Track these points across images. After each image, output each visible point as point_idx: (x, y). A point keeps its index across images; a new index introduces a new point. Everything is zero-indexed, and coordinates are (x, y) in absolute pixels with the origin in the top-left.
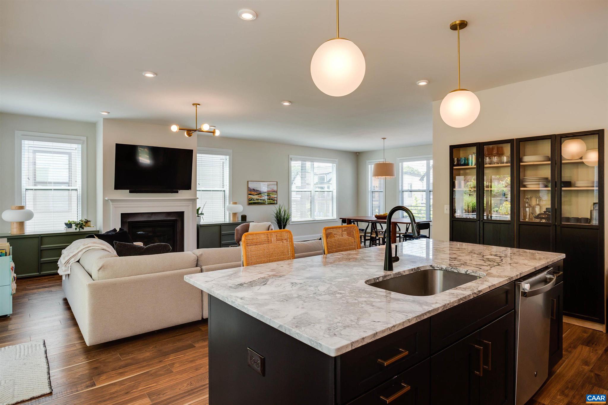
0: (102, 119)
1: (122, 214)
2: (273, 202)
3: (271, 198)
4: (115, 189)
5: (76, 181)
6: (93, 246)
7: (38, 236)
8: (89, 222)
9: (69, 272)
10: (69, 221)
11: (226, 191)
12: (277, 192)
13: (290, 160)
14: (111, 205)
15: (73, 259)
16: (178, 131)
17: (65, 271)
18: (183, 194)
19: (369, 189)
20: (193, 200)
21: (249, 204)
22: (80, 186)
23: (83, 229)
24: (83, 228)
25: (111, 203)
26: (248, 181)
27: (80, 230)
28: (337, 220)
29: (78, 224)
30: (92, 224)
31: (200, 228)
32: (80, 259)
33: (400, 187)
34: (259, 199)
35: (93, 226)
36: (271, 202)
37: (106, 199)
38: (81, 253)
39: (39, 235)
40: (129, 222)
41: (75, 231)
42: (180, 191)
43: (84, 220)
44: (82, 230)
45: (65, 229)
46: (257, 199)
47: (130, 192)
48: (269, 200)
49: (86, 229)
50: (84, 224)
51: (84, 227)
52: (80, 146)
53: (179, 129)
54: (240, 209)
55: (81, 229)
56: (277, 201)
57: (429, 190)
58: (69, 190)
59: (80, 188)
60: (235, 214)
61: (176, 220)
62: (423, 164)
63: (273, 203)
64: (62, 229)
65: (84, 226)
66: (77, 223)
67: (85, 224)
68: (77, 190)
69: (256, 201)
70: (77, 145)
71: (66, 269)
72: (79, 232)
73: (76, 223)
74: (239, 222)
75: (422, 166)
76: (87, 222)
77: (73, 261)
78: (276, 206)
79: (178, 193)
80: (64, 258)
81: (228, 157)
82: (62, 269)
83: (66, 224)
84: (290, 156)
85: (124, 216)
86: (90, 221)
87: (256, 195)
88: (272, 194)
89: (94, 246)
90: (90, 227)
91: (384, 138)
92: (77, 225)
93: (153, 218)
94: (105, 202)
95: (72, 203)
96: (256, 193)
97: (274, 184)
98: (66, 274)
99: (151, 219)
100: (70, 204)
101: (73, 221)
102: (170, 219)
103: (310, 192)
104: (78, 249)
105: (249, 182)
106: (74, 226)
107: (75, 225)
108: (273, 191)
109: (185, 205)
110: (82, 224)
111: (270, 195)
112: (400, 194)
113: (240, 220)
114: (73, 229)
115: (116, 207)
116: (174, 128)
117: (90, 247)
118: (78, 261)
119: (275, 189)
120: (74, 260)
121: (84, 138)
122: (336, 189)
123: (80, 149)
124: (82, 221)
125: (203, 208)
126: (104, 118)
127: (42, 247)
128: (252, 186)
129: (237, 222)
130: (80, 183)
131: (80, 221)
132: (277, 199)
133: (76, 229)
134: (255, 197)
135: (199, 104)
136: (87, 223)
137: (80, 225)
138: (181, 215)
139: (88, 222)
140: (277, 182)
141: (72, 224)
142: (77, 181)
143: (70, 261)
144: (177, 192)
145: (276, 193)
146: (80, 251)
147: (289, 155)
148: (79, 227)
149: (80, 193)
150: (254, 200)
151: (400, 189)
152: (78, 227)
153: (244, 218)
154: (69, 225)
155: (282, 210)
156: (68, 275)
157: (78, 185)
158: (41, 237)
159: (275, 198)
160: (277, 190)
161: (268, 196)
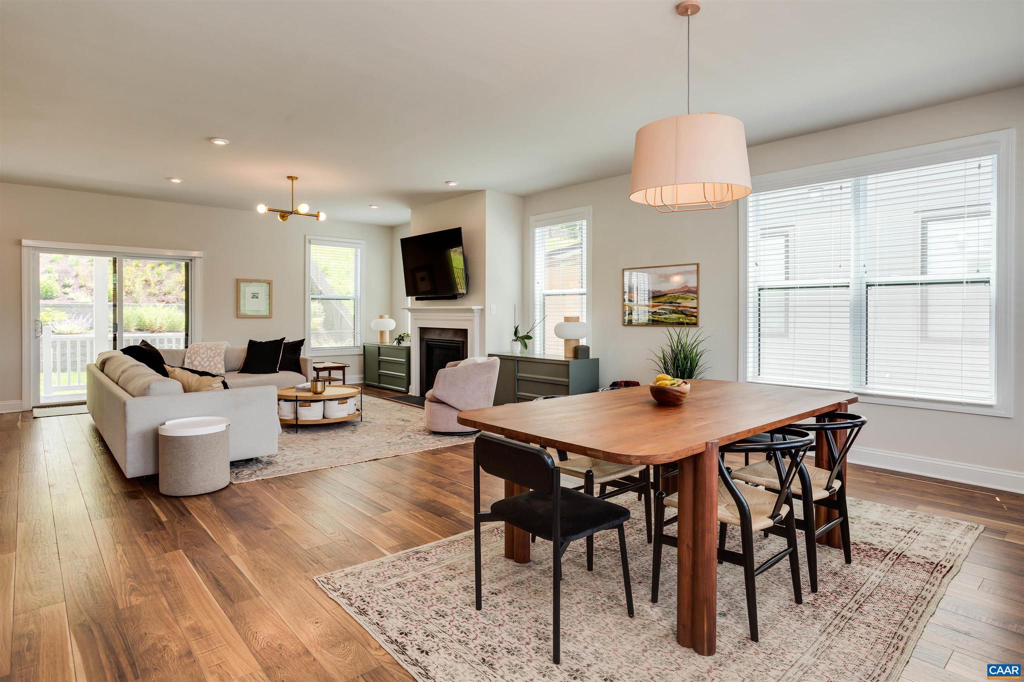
1: (420, 328)
2: (685, 319)
3: (679, 309)
12: (697, 294)
14: (411, 317)
25: (410, 314)
36: (681, 320)
40: (426, 339)
47: (417, 299)
48: (675, 313)
56: (697, 317)
61: (462, 342)
63: (687, 324)
79: (457, 298)
81: (584, 222)
85: (422, 331)
88: (682, 298)
93: (443, 337)
97: (688, 273)
105: (625, 271)
108: (687, 289)
109: (467, 318)
111: (678, 301)
115: (414, 319)
119: (692, 284)
132: (697, 312)
135: (296, 178)
138: (466, 334)
140: (698, 266)
145: (695, 296)
153: (581, 352)
159: (691, 308)
160: (697, 288)
161: (671, 303)
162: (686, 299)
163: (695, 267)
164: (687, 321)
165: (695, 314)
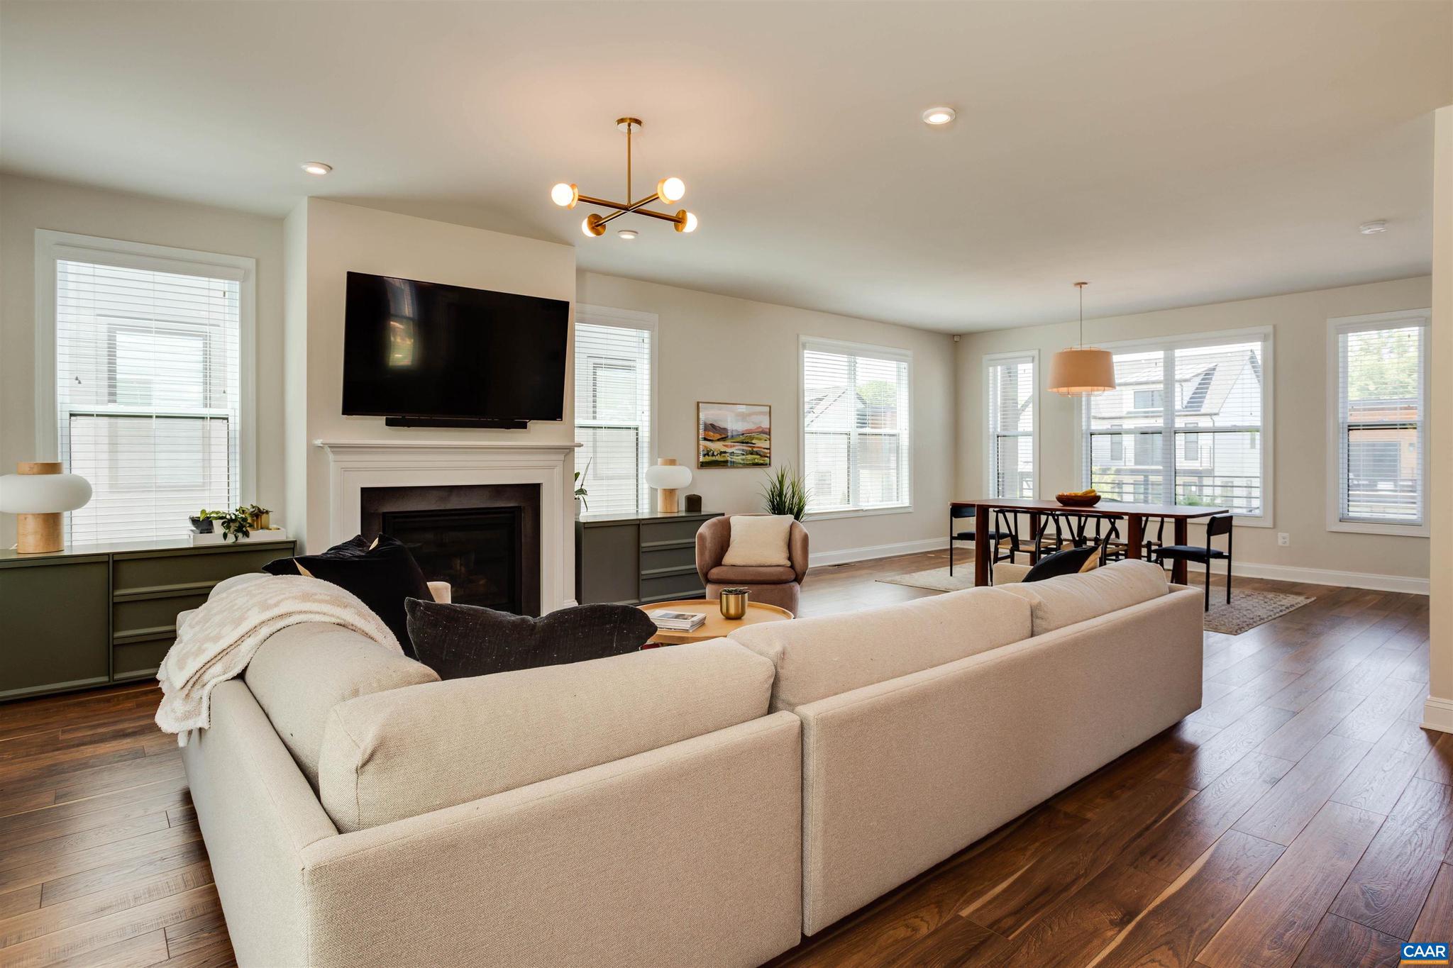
0: (305, 200)
1: (363, 490)
2: (760, 460)
3: (755, 449)
4: (344, 413)
5: (224, 392)
6: (300, 612)
7: (106, 559)
8: (264, 516)
9: (202, 722)
10: (203, 512)
11: (640, 429)
12: (770, 435)
13: (799, 347)
14: (332, 464)
15: (218, 668)
16: (574, 204)
17: (187, 716)
18: (540, 433)
19: (991, 430)
20: (568, 451)
21: (701, 466)
22: (237, 406)
23: (248, 536)
24: (246, 534)
25: (331, 457)
26: (698, 403)
27: (236, 538)
28: (910, 510)
29: (231, 520)
30: (272, 519)
31: (583, 532)
32: (247, 667)
33: (1084, 424)
34: (725, 452)
35: (275, 526)
36: (756, 461)
37: (318, 442)
38: (250, 642)
39: (108, 554)
40: (384, 514)
41: (221, 542)
42: (532, 424)
43: (249, 507)
44: (243, 540)
45: (192, 537)
46: (721, 453)
47: (389, 423)
48: (752, 454)
49: (257, 536)
50: (249, 521)
51: (248, 529)
52: (236, 286)
53: (580, 200)
54: (685, 477)
55: (240, 535)
56: (770, 458)
57: (1173, 430)
58: (203, 418)
59: (238, 413)
60: (670, 493)
61: (519, 508)
62: (1155, 361)
63: (762, 464)
64: (182, 536)
65: (251, 526)
66: (228, 517)
67: (253, 521)
68: (227, 419)
69: (718, 458)
70: (226, 281)
71: (189, 707)
72: (235, 545)
73: (225, 518)
74: (680, 515)
75: (1154, 365)
76: (258, 514)
77: (219, 674)
78: (767, 470)
79: (526, 428)
80: (181, 665)
81: (646, 334)
82: (173, 710)
83: (195, 521)
84: (803, 338)
85: (370, 496)
86: (267, 512)
87: (718, 440)
88: (757, 439)
89: (305, 612)
90: (268, 529)
91: (1081, 284)
92: (227, 522)
93: (455, 503)
94: (314, 453)
95: (213, 456)
96: (718, 436)
97: (762, 413)
98: (190, 728)
99: (449, 506)
100: (206, 463)
101: (217, 513)
102: (503, 505)
103: (846, 436)
104: (238, 622)
105: (700, 404)
106: (218, 527)
107: (223, 524)
108: (761, 430)
109: (542, 464)
110: (245, 520)
111: (753, 442)
112: (1084, 440)
113: (680, 509)
114: (216, 538)
115: (346, 470)
116: (563, 195)
117: (289, 614)
118: (241, 676)
119: (765, 425)
120: (224, 673)
121: (250, 263)
122: (907, 428)
123: (238, 296)
124: (243, 511)
125: (585, 475)
126: (310, 195)
127: (118, 593)
128: (707, 415)
129: (676, 515)
130: (237, 398)
131: (237, 510)
132: (770, 453)
133: (225, 536)
134: (718, 446)
135: (638, 122)
136: (257, 518)
137: (238, 524)
138: (531, 493)
139: (263, 513)
140: (770, 407)
141: (214, 522)
142: (229, 390)
143: (206, 677)
144: (524, 426)
145: (768, 437)
146: (248, 634)
147: (798, 336)
148: (235, 530)
149: (238, 428)
150: (713, 455)
151: (1084, 428)
152: (232, 530)
153: (694, 503)
154: (203, 524)
155: (787, 483)
156: (201, 730)
157: (232, 405)
158: (114, 561)
159: (764, 448)
160: (770, 429)
161: (747, 443)
162: (760, 439)
163: (767, 409)
164: (762, 462)
165: (768, 455)
